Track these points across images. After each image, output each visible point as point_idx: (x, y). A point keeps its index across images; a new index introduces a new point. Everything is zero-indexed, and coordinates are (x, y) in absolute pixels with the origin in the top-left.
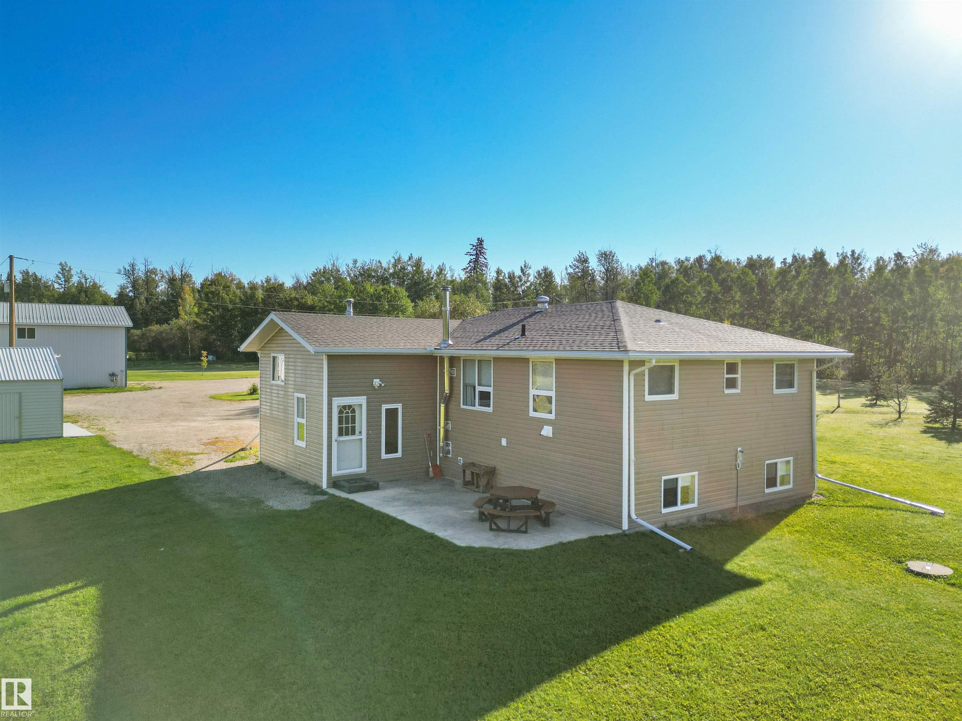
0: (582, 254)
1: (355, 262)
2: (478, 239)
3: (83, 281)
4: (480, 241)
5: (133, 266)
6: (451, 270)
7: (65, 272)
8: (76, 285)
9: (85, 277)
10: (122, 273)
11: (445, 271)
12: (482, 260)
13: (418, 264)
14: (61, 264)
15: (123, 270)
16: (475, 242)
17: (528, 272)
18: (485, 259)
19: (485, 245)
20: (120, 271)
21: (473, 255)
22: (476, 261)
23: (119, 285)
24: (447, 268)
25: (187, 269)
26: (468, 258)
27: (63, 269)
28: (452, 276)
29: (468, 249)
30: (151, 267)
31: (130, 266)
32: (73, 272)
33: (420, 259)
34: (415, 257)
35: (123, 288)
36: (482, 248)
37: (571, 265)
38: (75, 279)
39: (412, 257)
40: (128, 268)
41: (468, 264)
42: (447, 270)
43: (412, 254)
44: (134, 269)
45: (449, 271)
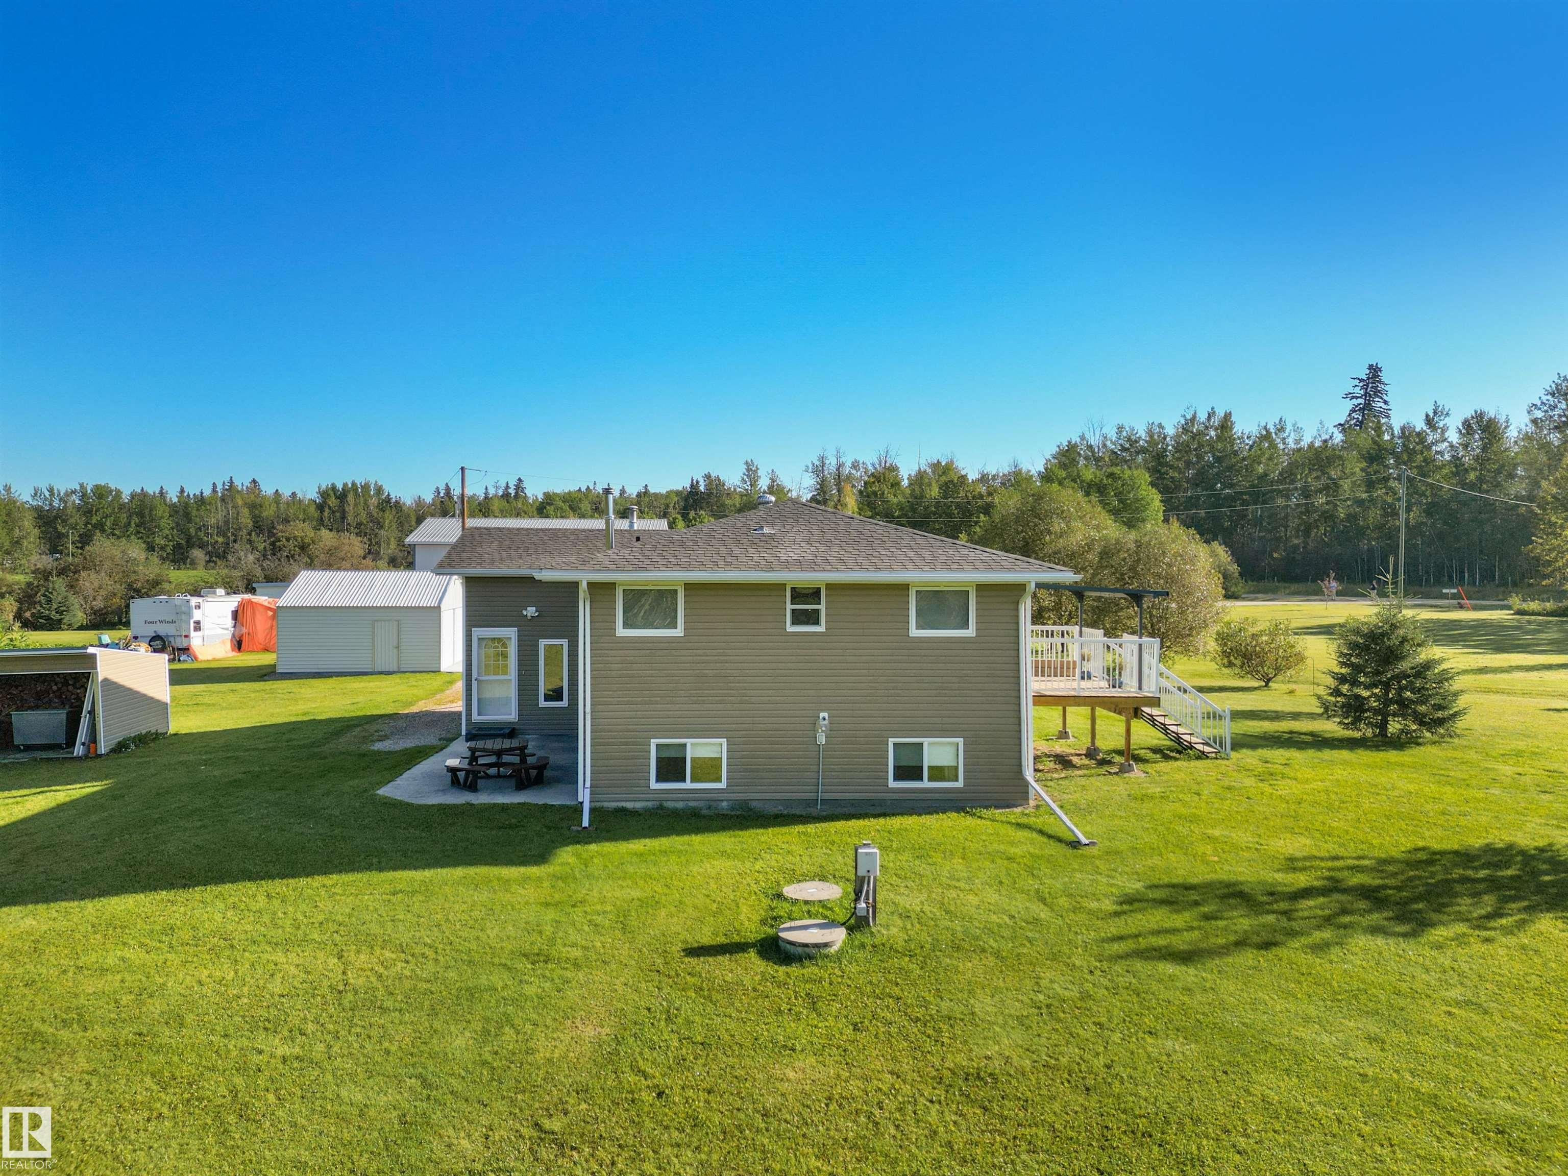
2: (1371, 367)
4: (1375, 371)
5: (822, 459)
6: (1297, 429)
7: (751, 473)
10: (810, 470)
11: (1283, 432)
12: (1378, 404)
13: (1226, 424)
14: (747, 463)
15: (811, 466)
16: (1363, 373)
18: (1386, 402)
19: (1384, 376)
20: (808, 467)
21: (1357, 398)
22: (1366, 408)
23: (809, 486)
24: (1289, 427)
26: (1349, 404)
27: (748, 470)
28: (1297, 442)
29: (1349, 386)
31: (817, 459)
33: (1228, 416)
34: (1220, 413)
36: (1380, 382)
37: (1539, 402)
39: (1214, 413)
40: (817, 463)
41: (1350, 415)
42: (1287, 431)
43: (1213, 408)
44: (823, 464)
45: (1292, 434)
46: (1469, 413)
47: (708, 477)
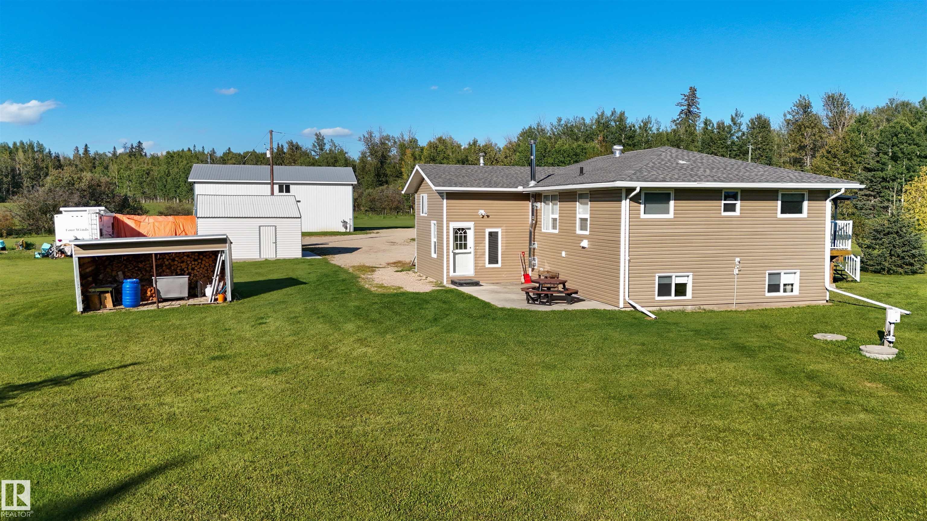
0: (804, 98)
1: (560, 120)
2: (691, 88)
3: (333, 149)
4: (693, 91)
5: (370, 133)
6: (658, 122)
7: (320, 141)
8: (328, 152)
9: (335, 145)
10: (362, 140)
11: (651, 124)
12: (694, 110)
13: (621, 118)
14: (316, 135)
15: (362, 138)
16: (687, 92)
17: (739, 121)
18: (698, 109)
19: (698, 95)
20: (361, 138)
21: (683, 105)
22: (688, 112)
23: (360, 150)
24: (653, 121)
25: (414, 135)
26: (679, 109)
27: (318, 139)
28: (658, 130)
29: (680, 99)
30: (385, 134)
31: (368, 134)
32: (325, 141)
33: (622, 114)
34: (618, 112)
35: (363, 154)
36: (696, 97)
37: (790, 111)
38: (327, 147)
39: (615, 112)
40: (367, 136)
41: (679, 115)
42: (652, 123)
43: (614, 109)
44: (371, 136)
45: (655, 124)
46: (754, 115)
47: (291, 144)
